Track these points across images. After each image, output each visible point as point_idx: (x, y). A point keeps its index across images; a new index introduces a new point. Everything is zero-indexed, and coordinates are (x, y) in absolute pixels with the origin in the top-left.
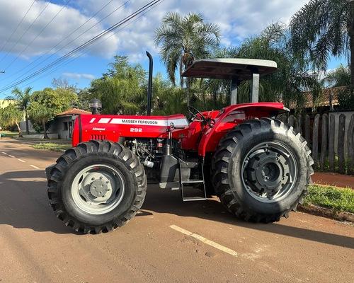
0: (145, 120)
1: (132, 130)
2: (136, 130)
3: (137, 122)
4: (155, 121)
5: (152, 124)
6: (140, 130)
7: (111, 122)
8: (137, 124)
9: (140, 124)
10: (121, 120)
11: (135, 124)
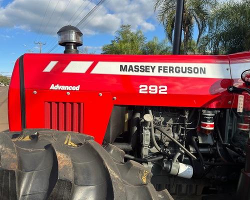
0: (174, 65)
1: (143, 89)
2: (154, 90)
3: (156, 69)
4: (199, 65)
5: (193, 75)
6: (163, 90)
7: (94, 72)
8: (156, 73)
9: (162, 74)
10: (118, 64)
11: (150, 74)
